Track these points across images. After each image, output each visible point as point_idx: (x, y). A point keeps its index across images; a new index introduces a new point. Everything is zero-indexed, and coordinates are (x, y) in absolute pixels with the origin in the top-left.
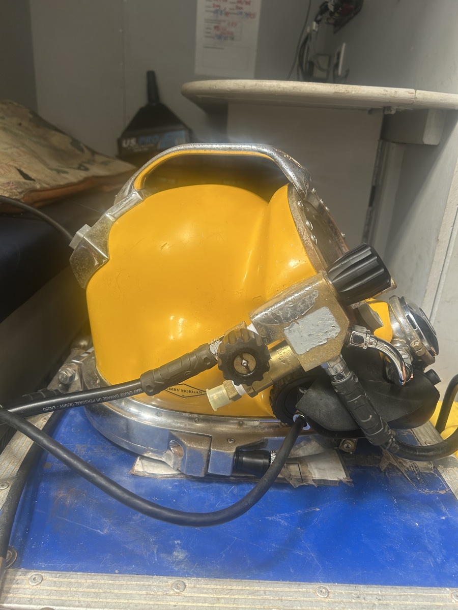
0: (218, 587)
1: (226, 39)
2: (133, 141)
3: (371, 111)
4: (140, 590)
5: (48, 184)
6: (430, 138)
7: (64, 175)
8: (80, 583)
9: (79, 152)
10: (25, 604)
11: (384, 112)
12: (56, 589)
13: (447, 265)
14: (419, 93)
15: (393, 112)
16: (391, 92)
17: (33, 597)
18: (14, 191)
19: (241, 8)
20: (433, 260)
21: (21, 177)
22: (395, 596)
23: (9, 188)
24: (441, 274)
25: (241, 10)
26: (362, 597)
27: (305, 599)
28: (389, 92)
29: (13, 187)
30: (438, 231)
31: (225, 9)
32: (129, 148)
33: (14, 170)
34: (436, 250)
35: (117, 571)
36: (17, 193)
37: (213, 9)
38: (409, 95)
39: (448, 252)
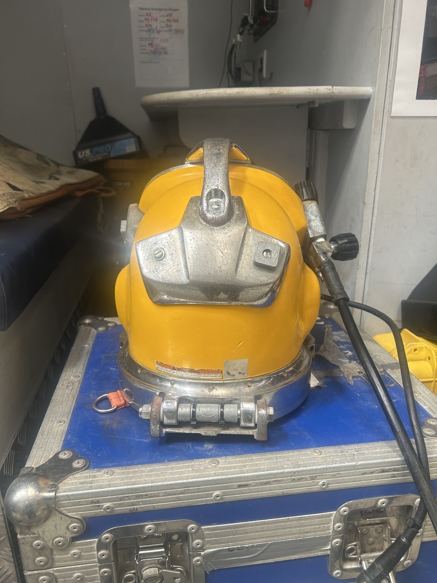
0: (243, 459)
1: (160, 54)
2: (88, 152)
3: (298, 106)
4: (187, 468)
5: (33, 193)
6: (348, 124)
7: (43, 185)
8: (142, 470)
9: (46, 166)
10: (106, 488)
11: (309, 105)
12: (125, 476)
13: (374, 222)
14: (336, 89)
15: (317, 105)
16: (314, 90)
17: (110, 483)
18: (10, 200)
19: (170, 26)
20: (363, 220)
21: (11, 189)
22: (368, 448)
23: (5, 198)
24: (371, 230)
25: (171, 28)
26: (345, 451)
27: (306, 457)
28: (312, 90)
29: (8, 197)
30: (364, 196)
31: (156, 28)
32: (85, 159)
33: (4, 184)
34: (364, 211)
35: (166, 461)
36: (13, 202)
37: (146, 29)
38: (328, 91)
39: (374, 212)
